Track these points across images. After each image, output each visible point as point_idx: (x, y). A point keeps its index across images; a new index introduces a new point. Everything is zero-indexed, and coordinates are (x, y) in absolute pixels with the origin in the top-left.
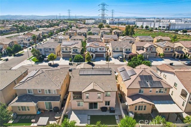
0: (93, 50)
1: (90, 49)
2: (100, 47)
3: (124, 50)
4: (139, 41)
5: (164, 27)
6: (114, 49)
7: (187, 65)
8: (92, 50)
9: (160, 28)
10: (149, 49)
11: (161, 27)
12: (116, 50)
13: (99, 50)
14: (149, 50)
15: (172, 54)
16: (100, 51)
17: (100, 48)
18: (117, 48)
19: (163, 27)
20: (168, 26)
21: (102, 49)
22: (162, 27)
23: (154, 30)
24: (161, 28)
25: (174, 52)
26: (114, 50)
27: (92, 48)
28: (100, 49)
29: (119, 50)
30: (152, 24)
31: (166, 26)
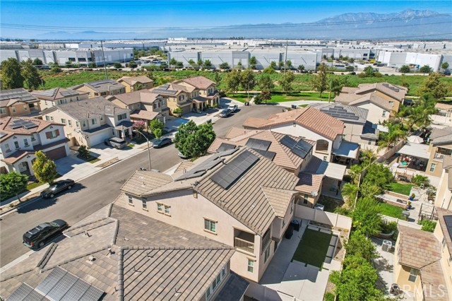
0: (26, 144)
1: (16, 143)
2: (48, 130)
3: (113, 121)
4: (96, 94)
5: (84, 60)
6: (84, 125)
7: (223, 117)
8: (22, 146)
9: (73, 63)
10: (157, 103)
11: (74, 59)
12: (92, 126)
13: (45, 141)
14: (157, 106)
15: (190, 105)
16: (50, 141)
17: (47, 133)
18: (93, 120)
19: (80, 60)
20: (90, 57)
21: (54, 135)
22: (77, 60)
23: (62, 69)
24: (76, 62)
25: (191, 102)
26: (86, 128)
27: (21, 140)
28: (49, 135)
29: (98, 124)
30: (46, 55)
31: (85, 56)
